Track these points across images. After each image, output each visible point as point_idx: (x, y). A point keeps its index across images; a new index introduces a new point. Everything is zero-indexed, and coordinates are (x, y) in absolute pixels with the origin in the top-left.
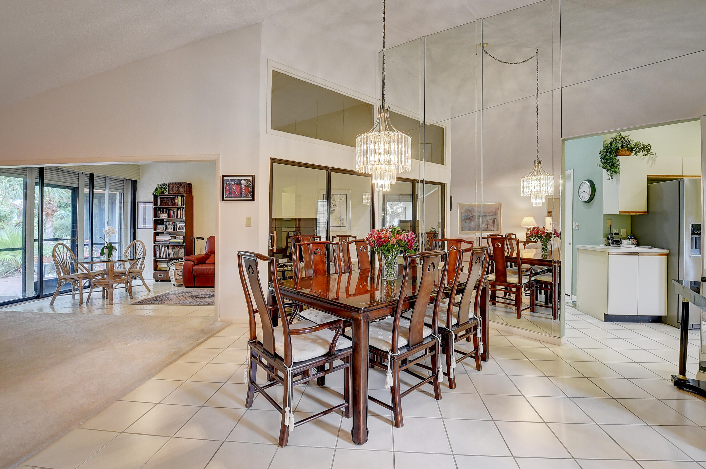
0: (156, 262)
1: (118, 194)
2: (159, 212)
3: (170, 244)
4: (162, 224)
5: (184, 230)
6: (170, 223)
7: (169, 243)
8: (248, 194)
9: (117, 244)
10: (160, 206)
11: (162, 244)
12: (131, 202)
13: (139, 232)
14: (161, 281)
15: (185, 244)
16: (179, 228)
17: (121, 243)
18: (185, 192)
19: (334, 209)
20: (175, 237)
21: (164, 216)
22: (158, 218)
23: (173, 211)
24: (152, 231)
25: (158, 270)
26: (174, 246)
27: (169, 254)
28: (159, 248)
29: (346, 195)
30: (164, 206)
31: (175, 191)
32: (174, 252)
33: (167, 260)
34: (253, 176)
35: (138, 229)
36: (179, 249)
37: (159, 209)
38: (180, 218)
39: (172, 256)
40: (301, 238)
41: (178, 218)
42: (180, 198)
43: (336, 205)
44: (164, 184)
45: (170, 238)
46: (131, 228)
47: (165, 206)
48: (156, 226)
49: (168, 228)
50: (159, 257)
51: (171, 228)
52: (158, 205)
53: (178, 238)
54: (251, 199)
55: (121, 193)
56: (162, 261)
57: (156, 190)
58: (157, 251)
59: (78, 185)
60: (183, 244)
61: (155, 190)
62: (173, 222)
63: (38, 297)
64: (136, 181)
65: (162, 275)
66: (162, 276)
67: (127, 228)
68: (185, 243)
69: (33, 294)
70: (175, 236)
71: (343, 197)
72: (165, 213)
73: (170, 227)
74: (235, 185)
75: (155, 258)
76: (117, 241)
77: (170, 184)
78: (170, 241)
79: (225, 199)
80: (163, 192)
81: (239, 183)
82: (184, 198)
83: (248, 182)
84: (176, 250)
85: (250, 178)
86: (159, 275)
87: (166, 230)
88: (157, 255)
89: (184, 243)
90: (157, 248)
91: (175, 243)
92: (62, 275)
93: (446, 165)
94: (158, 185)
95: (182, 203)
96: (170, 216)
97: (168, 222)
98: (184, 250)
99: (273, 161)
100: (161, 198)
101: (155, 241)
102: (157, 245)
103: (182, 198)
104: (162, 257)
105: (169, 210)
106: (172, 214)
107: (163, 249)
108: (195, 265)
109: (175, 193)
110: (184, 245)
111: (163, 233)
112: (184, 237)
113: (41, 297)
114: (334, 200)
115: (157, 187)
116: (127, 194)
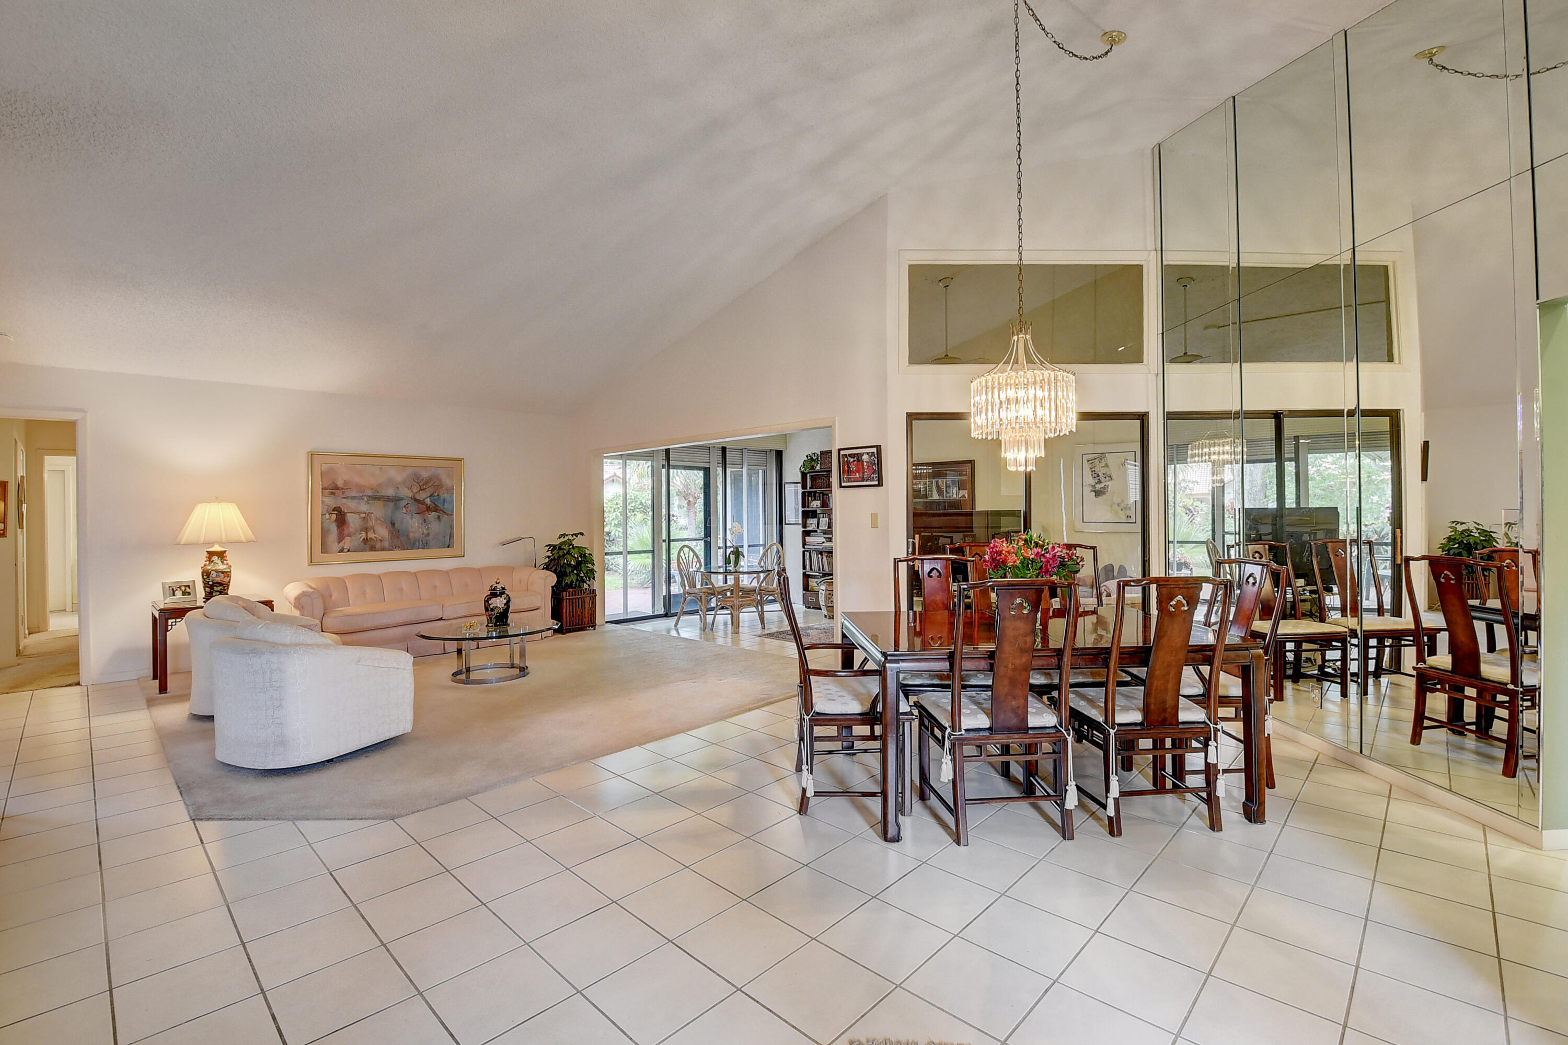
0: (806, 577)
1: (761, 471)
2: (810, 498)
3: (824, 550)
4: (813, 518)
6: (824, 513)
7: (822, 548)
8: (872, 476)
10: (810, 488)
11: (815, 550)
12: (776, 484)
13: (786, 529)
14: (813, 608)
19: (1107, 484)
21: (816, 504)
22: (808, 507)
23: (828, 495)
24: (801, 529)
25: (809, 590)
26: (828, 552)
27: (823, 565)
28: (810, 555)
30: (814, 488)
31: (828, 463)
33: (821, 575)
34: (878, 448)
35: (784, 524)
37: (810, 493)
39: (826, 569)
40: (968, 548)
43: (1110, 477)
44: (814, 454)
45: (824, 540)
46: (777, 524)
47: (817, 488)
48: (806, 521)
49: (821, 524)
50: (811, 570)
51: (826, 525)
52: (808, 488)
54: (876, 483)
55: (763, 472)
56: (814, 577)
57: (804, 464)
58: (807, 560)
59: (708, 464)
61: (802, 464)
62: (828, 514)
63: (666, 615)
64: (782, 451)
65: (815, 598)
67: (772, 524)
69: (662, 612)
70: (830, 536)
72: (817, 500)
73: (824, 522)
74: (855, 462)
75: (804, 571)
76: (761, 543)
77: (821, 453)
78: (824, 544)
79: (843, 484)
80: (812, 467)
81: (858, 457)
83: (871, 456)
85: (874, 450)
86: (810, 598)
87: (818, 527)
88: (808, 567)
90: (807, 554)
92: (687, 588)
93: (1400, 363)
94: (807, 456)
96: (823, 504)
97: (820, 513)
99: (912, 417)
100: (810, 475)
101: (804, 544)
102: (807, 551)
104: (814, 570)
105: (822, 495)
106: (825, 500)
107: (814, 556)
109: (829, 468)
111: (814, 531)
113: (669, 615)
114: (1107, 465)
115: (806, 459)
116: (771, 470)
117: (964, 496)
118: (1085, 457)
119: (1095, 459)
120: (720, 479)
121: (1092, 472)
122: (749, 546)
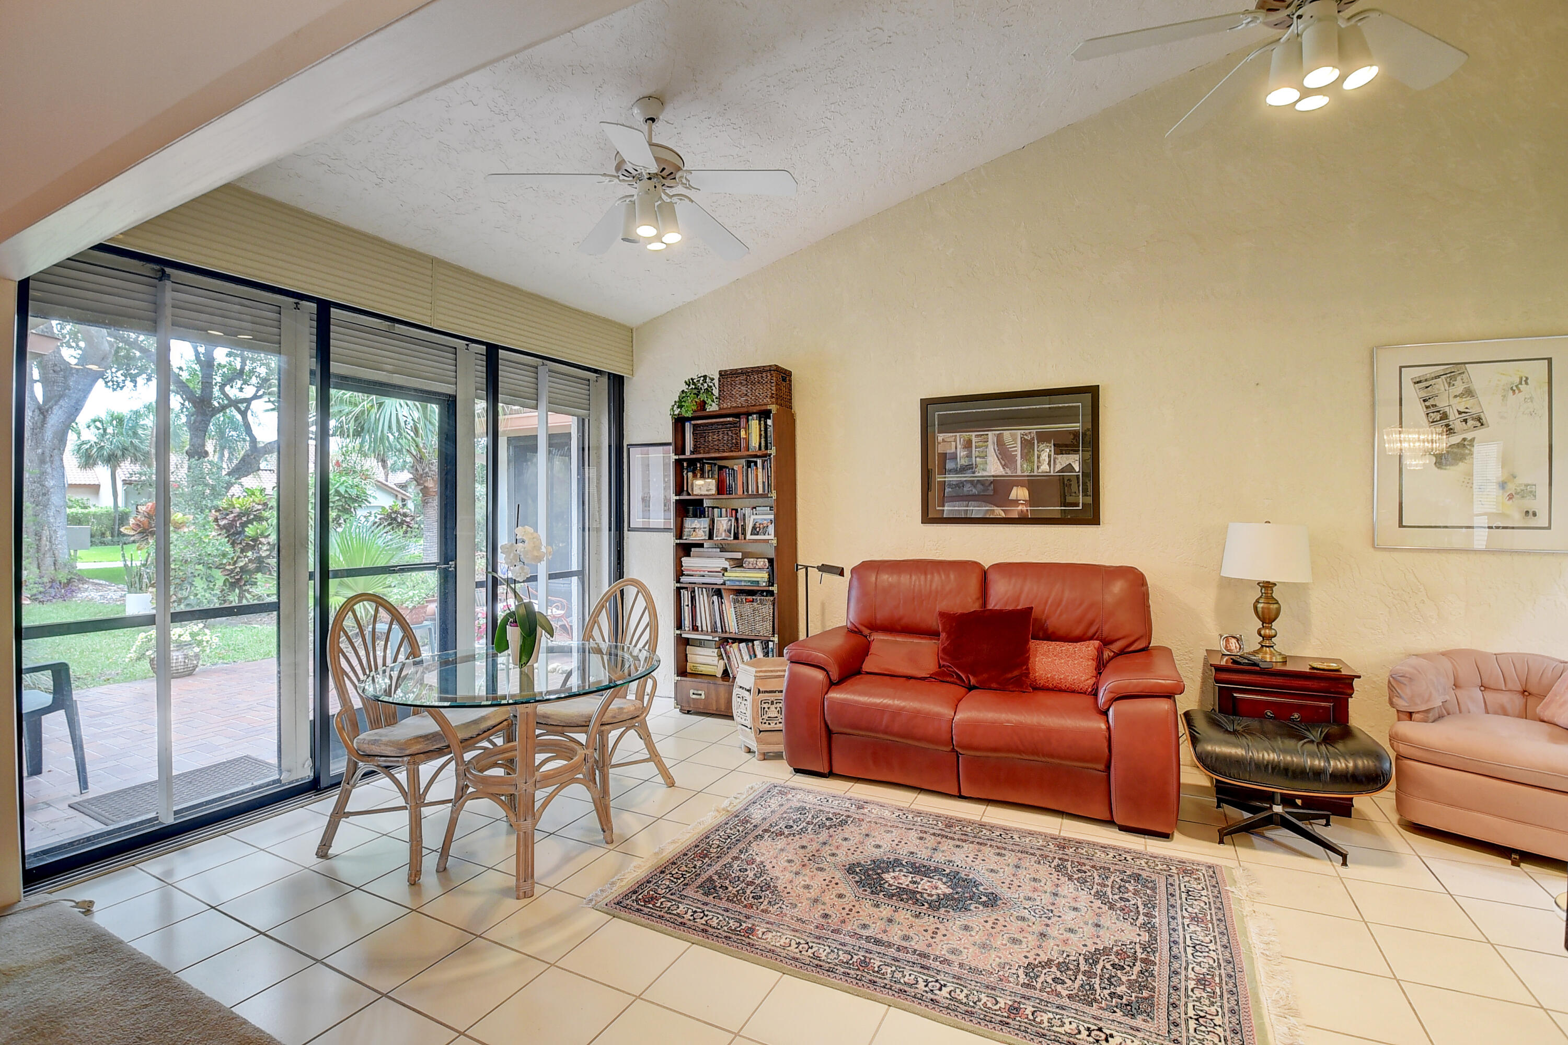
0: (683, 643)
1: (574, 422)
2: (691, 474)
3: (726, 587)
4: (700, 517)
5: (771, 535)
6: (724, 510)
7: (724, 584)
9: (573, 578)
10: (692, 453)
11: (702, 586)
12: (610, 446)
13: (632, 540)
14: (698, 713)
15: (775, 589)
16: (754, 528)
17: (583, 577)
18: (774, 400)
19: (1469, 436)
20: (742, 559)
21: (703, 486)
22: (689, 494)
23: (733, 469)
24: (669, 540)
25: (689, 671)
26: (739, 592)
27: (722, 619)
28: (693, 598)
29: (1550, 360)
30: (704, 453)
31: (739, 399)
32: (739, 617)
33: (717, 639)
35: (628, 530)
36: (755, 604)
37: (692, 463)
38: (757, 496)
39: (732, 626)
41: (750, 493)
42: (754, 424)
43: (1479, 419)
44: (705, 377)
45: (726, 564)
46: (610, 530)
47: (708, 453)
48: (682, 524)
49: (718, 530)
50: (693, 629)
51: (730, 531)
52: (688, 453)
53: (751, 566)
55: (583, 420)
56: (700, 643)
57: (680, 401)
58: (686, 608)
59: (454, 386)
60: (771, 588)
61: (677, 399)
62: (732, 509)
63: (315, 785)
64: (623, 377)
65: (703, 693)
66: (703, 697)
67: (599, 530)
68: (775, 585)
70: (739, 555)
71: (1524, 375)
72: (709, 477)
73: (723, 524)
75: (678, 632)
76: (575, 567)
77: (723, 374)
78: (726, 574)
80: (700, 408)
82: (769, 422)
84: (747, 608)
86: (691, 692)
87: (711, 537)
88: (687, 623)
89: (772, 585)
90: (686, 595)
91: (743, 584)
94: (688, 384)
95: (763, 440)
96: (722, 489)
97: (716, 510)
98: (772, 611)
100: (694, 425)
101: (679, 573)
102: (686, 589)
103: (762, 422)
104: (700, 629)
105: (721, 468)
106: (728, 480)
107: (703, 600)
108: (832, 684)
109: (742, 407)
110: (771, 593)
111: (701, 546)
112: (771, 561)
113: (324, 783)
114: (1469, 393)
115: (685, 387)
116: (598, 420)
117: (1070, 468)
118: (1409, 374)
119: (1439, 377)
120: (481, 425)
121: (1427, 407)
122: (551, 577)
